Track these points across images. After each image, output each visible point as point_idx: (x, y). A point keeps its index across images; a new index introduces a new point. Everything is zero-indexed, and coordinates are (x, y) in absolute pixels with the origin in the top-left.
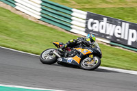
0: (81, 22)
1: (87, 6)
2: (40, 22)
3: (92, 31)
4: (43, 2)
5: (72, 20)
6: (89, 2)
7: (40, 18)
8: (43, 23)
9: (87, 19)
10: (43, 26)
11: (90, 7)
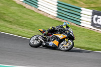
0: (88, 18)
1: (93, 5)
2: (57, 19)
3: (97, 24)
4: (59, 3)
5: (81, 16)
6: (94, 2)
7: (56, 15)
8: (59, 20)
9: (93, 16)
10: (59, 21)
11: (95, 6)
